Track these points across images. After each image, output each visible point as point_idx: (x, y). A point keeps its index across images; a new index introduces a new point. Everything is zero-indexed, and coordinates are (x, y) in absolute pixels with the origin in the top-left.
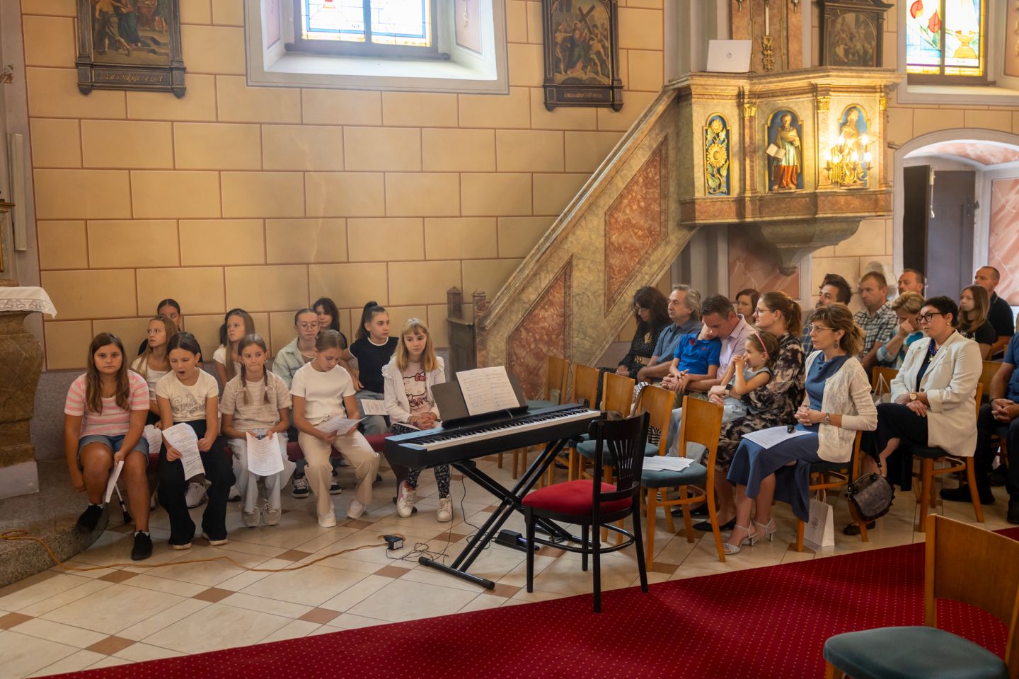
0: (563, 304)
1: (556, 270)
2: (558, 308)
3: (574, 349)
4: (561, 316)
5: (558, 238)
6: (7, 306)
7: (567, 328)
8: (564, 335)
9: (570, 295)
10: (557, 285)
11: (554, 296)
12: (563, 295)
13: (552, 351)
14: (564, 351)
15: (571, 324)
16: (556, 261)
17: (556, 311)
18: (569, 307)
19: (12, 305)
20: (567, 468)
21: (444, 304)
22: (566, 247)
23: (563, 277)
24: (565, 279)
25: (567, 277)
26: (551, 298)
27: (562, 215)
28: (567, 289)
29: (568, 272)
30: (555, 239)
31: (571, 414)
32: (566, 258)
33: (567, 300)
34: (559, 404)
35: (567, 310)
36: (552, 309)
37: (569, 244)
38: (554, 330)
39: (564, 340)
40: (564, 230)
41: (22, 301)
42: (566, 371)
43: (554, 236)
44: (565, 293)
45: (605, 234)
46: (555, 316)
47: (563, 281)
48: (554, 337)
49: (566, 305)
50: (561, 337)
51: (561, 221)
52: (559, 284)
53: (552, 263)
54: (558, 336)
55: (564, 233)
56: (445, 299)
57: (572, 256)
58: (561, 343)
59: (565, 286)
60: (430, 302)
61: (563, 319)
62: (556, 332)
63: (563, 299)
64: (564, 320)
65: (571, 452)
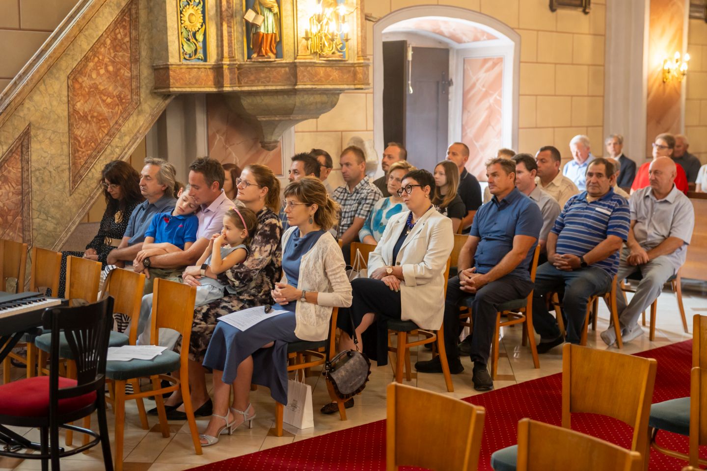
0: (20, 179)
1: (10, 142)
2: (14, 185)
3: (34, 231)
4: (18, 194)
5: (13, 104)
7: (26, 208)
8: (22, 215)
9: (28, 170)
10: (12, 159)
11: (9, 172)
12: (20, 170)
13: (8, 235)
14: (23, 234)
15: (30, 203)
16: (11, 131)
17: (12, 189)
18: (28, 183)
20: (25, 366)
22: (21, 114)
23: (19, 149)
24: (22, 152)
25: (24, 149)
26: (5, 173)
27: (16, 77)
28: (24, 163)
29: (25, 144)
30: (9, 105)
31: (25, 304)
32: (22, 128)
33: (25, 175)
34: (17, 292)
35: (25, 187)
36: (7, 187)
37: (26, 111)
38: (10, 210)
39: (22, 222)
40: (19, 94)
42: (23, 256)
44: (22, 168)
45: (68, 101)
46: (11, 194)
47: (20, 154)
48: (10, 218)
49: (23, 181)
50: (19, 218)
51: (15, 84)
52: (15, 158)
53: (6, 133)
54: (14, 217)
55: (19, 98)
57: (29, 125)
58: (19, 225)
59: (22, 160)
61: (20, 197)
62: (12, 213)
63: (20, 175)
64: (22, 200)
65: (28, 348)
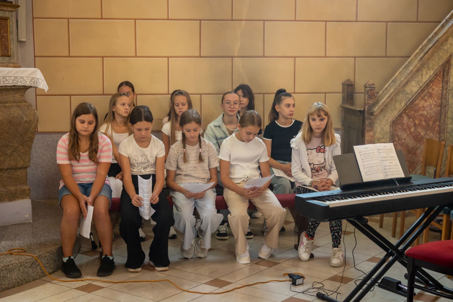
0: (440, 96)
1: (436, 68)
2: (436, 99)
3: (448, 134)
4: (438, 106)
5: (440, 40)
6: (14, 82)
7: (443, 116)
8: (440, 121)
9: (447, 89)
10: (436, 80)
11: (433, 90)
12: (441, 89)
13: (429, 135)
14: (439, 135)
15: (446, 113)
16: (437, 60)
17: (434, 102)
18: (446, 98)
19: (18, 82)
20: (440, 232)
21: (340, 93)
22: (445, 48)
23: (442, 73)
24: (443, 75)
25: (445, 73)
26: (430, 90)
27: (444, 21)
28: (444, 84)
29: (446, 69)
30: (437, 41)
32: (445, 58)
33: (444, 93)
34: (434, 178)
35: (444, 101)
36: (431, 100)
37: (449, 46)
38: (431, 117)
39: (440, 126)
40: (445, 34)
41: (24, 78)
42: (441, 152)
43: (436, 39)
44: (443, 87)
46: (433, 106)
47: (442, 77)
48: (431, 123)
49: (443, 97)
50: (437, 123)
51: (443, 26)
52: (438, 80)
53: (433, 62)
54: (434, 123)
55: (445, 37)
56: (340, 89)
57: (450, 56)
58: (437, 128)
59: (443, 81)
60: (328, 91)
61: (439, 108)
62: (432, 120)
63: (440, 92)
64: (441, 110)
65: (444, 218)
